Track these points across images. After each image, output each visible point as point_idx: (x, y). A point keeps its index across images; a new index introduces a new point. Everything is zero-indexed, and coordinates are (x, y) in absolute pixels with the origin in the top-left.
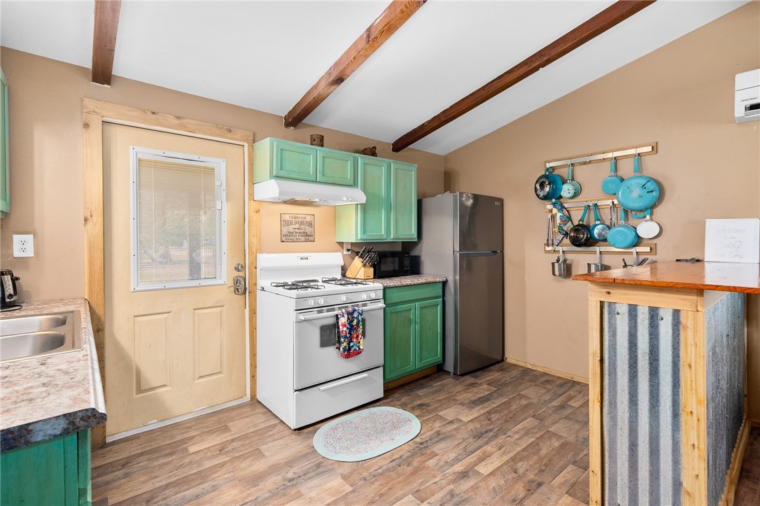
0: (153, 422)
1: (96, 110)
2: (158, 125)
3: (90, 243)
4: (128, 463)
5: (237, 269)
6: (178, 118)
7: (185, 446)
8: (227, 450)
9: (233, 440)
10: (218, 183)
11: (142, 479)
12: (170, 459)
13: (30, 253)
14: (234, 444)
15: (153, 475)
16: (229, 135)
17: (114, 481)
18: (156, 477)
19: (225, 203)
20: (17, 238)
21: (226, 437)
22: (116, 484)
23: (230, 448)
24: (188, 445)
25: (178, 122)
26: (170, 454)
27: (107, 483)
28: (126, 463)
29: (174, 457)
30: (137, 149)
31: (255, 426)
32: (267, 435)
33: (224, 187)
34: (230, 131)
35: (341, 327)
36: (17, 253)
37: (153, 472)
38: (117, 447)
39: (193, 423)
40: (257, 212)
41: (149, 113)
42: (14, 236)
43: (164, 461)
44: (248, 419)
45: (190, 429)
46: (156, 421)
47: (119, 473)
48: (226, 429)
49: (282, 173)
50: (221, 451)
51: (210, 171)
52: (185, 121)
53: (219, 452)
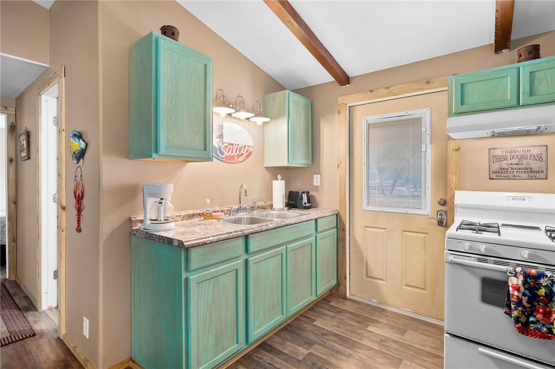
0: (374, 300)
1: (343, 102)
2: (374, 98)
3: (340, 179)
4: (341, 312)
5: (439, 203)
6: (387, 88)
7: (370, 323)
8: (384, 343)
9: (396, 342)
10: (423, 130)
11: (334, 324)
12: (355, 325)
13: (319, 184)
14: (393, 344)
15: (340, 325)
16: (428, 86)
17: (327, 316)
18: (339, 327)
19: (429, 146)
20: (315, 176)
21: (396, 337)
22: (326, 317)
23: (387, 344)
24: (372, 324)
25: (387, 91)
26: (359, 322)
27: (324, 315)
28: (340, 311)
29: (358, 325)
30: (367, 118)
31: (423, 345)
32: (421, 357)
33: (428, 132)
34: (428, 82)
35: (511, 289)
36: (315, 184)
37: (342, 324)
38: (348, 302)
39: (392, 315)
40: (458, 150)
41: (369, 92)
42: (314, 175)
43: (352, 323)
44: (425, 338)
45: (385, 318)
46: (376, 301)
47: (332, 314)
48: (403, 332)
49: (463, 108)
50: (381, 341)
51: (418, 121)
52: (392, 88)
53: (379, 341)
